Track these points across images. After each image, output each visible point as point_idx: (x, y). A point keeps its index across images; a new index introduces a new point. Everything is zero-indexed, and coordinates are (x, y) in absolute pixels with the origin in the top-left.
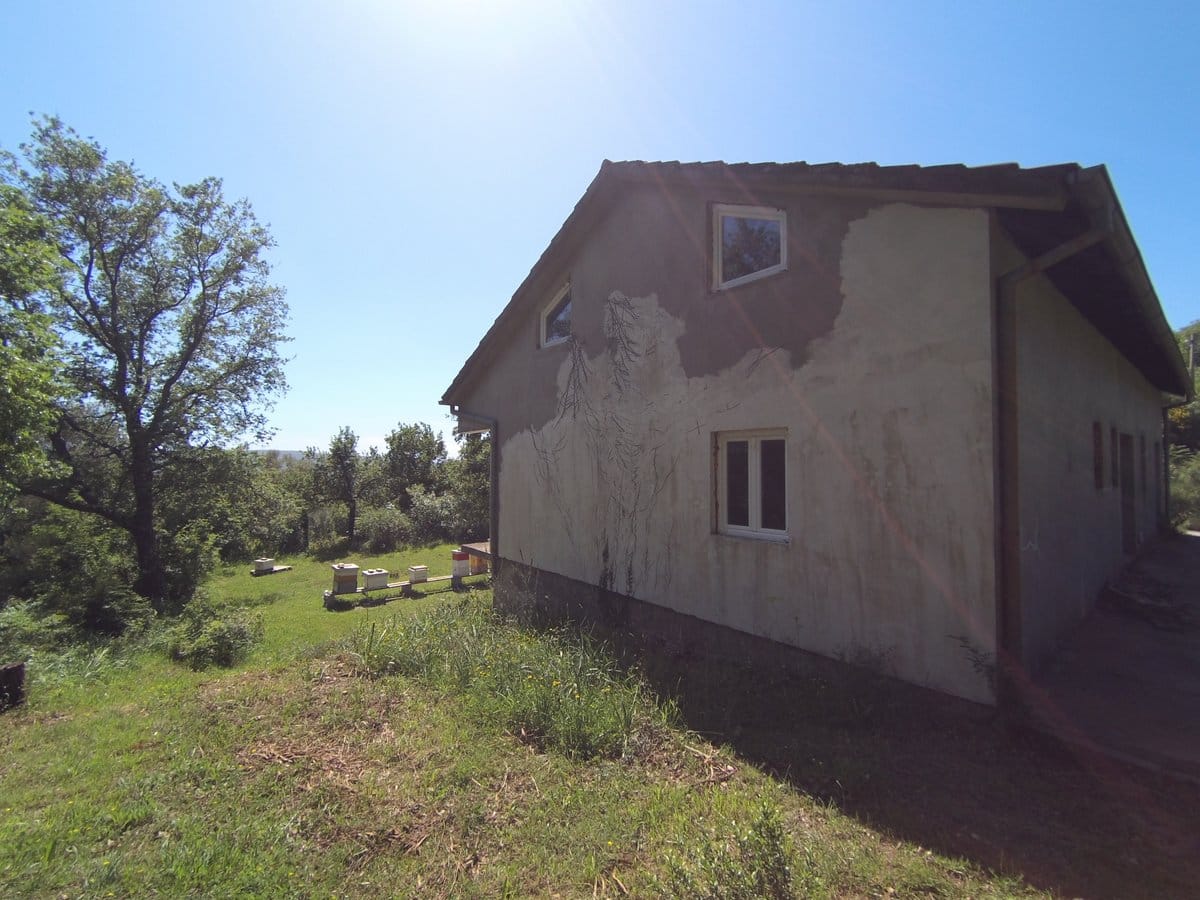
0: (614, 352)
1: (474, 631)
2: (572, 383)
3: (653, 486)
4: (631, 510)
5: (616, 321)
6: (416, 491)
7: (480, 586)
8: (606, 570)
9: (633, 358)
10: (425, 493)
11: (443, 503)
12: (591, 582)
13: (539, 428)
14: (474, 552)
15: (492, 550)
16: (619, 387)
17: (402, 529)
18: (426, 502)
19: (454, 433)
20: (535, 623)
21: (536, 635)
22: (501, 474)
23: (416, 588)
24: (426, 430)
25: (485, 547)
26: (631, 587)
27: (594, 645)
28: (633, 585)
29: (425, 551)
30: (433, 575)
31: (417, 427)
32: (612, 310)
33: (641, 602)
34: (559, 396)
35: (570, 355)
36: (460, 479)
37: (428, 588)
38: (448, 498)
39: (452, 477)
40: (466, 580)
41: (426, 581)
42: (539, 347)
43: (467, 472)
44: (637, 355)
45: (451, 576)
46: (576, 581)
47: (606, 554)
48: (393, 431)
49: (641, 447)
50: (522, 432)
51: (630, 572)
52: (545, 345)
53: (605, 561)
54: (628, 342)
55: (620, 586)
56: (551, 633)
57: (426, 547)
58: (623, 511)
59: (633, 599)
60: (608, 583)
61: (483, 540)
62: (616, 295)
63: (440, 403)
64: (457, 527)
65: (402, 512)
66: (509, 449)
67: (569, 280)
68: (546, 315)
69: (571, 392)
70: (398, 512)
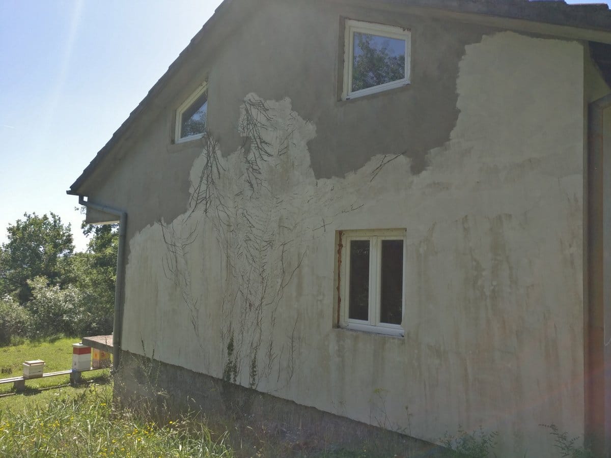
0: (247, 152)
1: (89, 426)
2: (204, 181)
3: (280, 281)
4: (257, 304)
5: (250, 120)
6: (39, 283)
7: (101, 380)
8: (231, 363)
9: (265, 157)
10: (48, 285)
11: (66, 296)
12: (214, 375)
13: (169, 221)
14: (95, 344)
15: (114, 343)
16: (252, 186)
17: (20, 322)
18: (49, 294)
19: (83, 226)
20: (154, 417)
21: (155, 429)
22: (128, 266)
23: (29, 383)
24: (55, 222)
25: (109, 340)
26: (254, 379)
27: (214, 438)
28: (256, 377)
29: (45, 346)
30: (51, 370)
31: (45, 218)
32: (247, 111)
33: (263, 394)
34: (191, 190)
35: (205, 151)
36: (87, 273)
37: (43, 383)
38: (73, 291)
39: (78, 269)
40: (86, 375)
41: (41, 376)
42: (173, 142)
43: (94, 266)
44: (270, 155)
45: (70, 371)
46: (201, 375)
47: (230, 347)
48: (18, 221)
49: (270, 243)
50: (152, 225)
51: (254, 366)
52: (179, 140)
53: (230, 354)
54: (261, 142)
55: (243, 379)
56: (171, 426)
57: (45, 341)
58: (250, 305)
59: (255, 391)
60: (232, 376)
61: (107, 333)
62: (252, 96)
63: (68, 193)
64: (80, 321)
65: (21, 304)
66: (137, 242)
67: (207, 79)
68: (182, 112)
69: (204, 187)
70: (16, 305)
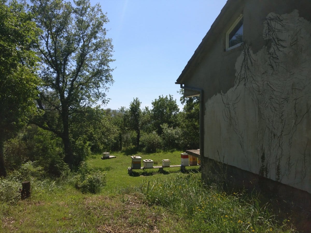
0: (269, 47)
1: (194, 190)
2: (243, 69)
3: (294, 121)
4: (279, 134)
5: (270, 29)
6: (165, 126)
7: (195, 171)
8: (264, 166)
9: (281, 49)
10: (168, 127)
11: (176, 132)
12: (254, 172)
13: (225, 92)
14: (191, 154)
15: (200, 153)
16: (272, 67)
17: (159, 143)
18: (169, 131)
19: (181, 100)
20: (225, 189)
21: (226, 195)
22: (205, 116)
23: (165, 169)
24: (170, 99)
25: (198, 152)
26: (279, 177)
28: (280, 175)
29: (169, 153)
30: (172, 164)
31: (167, 98)
32: (268, 24)
33: (285, 185)
34: (236, 75)
35: (243, 52)
36: (184, 121)
37: (170, 170)
38: (178, 130)
39: (180, 120)
40: (187, 168)
41: (169, 167)
42: (225, 50)
43: (187, 118)
44: (284, 47)
45: (180, 166)
46: (246, 171)
47: (263, 158)
48: (155, 100)
49: (286, 99)
50: (216, 95)
51: (278, 168)
52: (228, 49)
53: (263, 161)
54: (278, 41)
55: (272, 175)
56: (234, 195)
57: (169, 152)
58: (274, 135)
59: (280, 183)
60: (265, 174)
61: (196, 148)
62: (271, 15)
64: (182, 143)
65: (159, 135)
66: (209, 104)
67: (242, 12)
68: (229, 34)
69: (243, 72)
70: (157, 136)
